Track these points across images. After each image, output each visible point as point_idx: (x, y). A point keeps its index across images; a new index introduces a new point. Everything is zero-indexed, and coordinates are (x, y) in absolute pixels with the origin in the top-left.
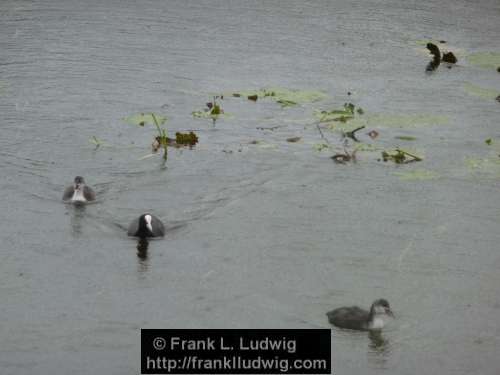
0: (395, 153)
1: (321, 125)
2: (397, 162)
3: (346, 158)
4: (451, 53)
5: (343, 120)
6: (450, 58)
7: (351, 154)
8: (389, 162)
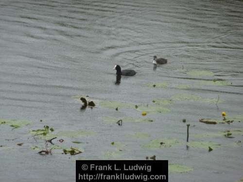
0: (70, 150)
1: (36, 137)
2: (72, 154)
3: (47, 153)
4: (92, 102)
5: (44, 134)
6: (92, 104)
7: (49, 151)
8: (68, 154)
